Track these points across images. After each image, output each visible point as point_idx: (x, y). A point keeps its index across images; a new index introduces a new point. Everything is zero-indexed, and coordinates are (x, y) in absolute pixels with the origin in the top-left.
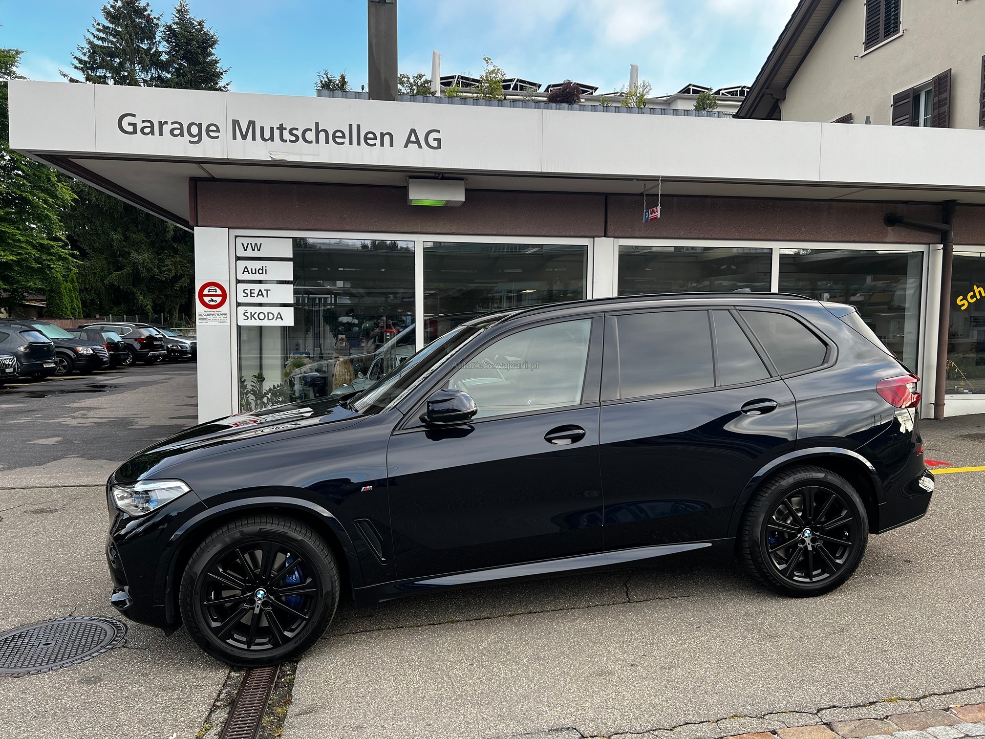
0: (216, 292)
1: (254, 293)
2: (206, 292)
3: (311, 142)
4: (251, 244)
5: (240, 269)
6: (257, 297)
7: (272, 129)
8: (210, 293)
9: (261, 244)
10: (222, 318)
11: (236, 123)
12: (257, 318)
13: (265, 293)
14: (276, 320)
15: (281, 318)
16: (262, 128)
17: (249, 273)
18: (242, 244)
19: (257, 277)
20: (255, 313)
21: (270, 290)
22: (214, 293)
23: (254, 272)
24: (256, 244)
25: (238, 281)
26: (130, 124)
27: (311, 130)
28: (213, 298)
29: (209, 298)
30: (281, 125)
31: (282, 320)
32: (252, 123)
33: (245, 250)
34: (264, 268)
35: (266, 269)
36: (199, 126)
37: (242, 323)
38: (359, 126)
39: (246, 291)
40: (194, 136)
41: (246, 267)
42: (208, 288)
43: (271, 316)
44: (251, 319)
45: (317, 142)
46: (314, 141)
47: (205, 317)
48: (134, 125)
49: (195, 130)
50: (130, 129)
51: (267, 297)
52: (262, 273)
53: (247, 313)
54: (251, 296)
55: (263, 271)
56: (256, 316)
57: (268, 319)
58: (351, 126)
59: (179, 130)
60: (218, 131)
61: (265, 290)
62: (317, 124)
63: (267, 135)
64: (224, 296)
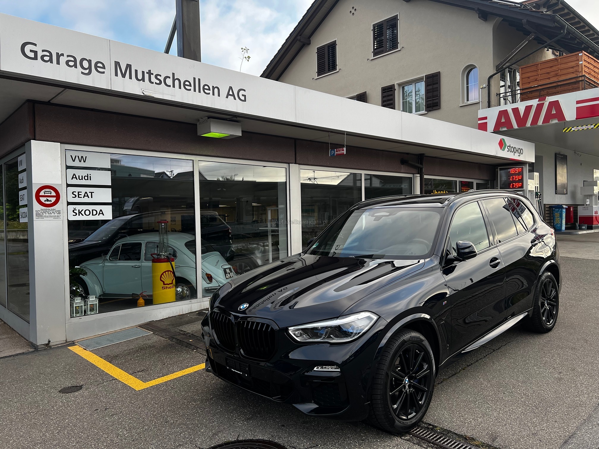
0: (51, 193)
1: (81, 195)
2: (42, 193)
3: (170, 86)
4: (78, 156)
5: (70, 176)
6: (84, 197)
7: (143, 72)
8: (46, 194)
9: (86, 157)
10: (56, 215)
11: (117, 64)
12: (84, 214)
13: (90, 195)
14: (99, 215)
15: (103, 214)
16: (136, 71)
17: (77, 179)
18: (71, 156)
19: (83, 182)
20: (82, 210)
21: (93, 192)
22: (50, 195)
23: (81, 178)
24: (82, 157)
25: (68, 185)
26: (31, 51)
27: (169, 77)
28: (48, 198)
29: (45, 199)
30: (150, 71)
31: (103, 215)
32: (129, 66)
33: (74, 161)
34: (89, 176)
35: (90, 177)
36: (90, 62)
37: (72, 218)
38: (199, 80)
39: (74, 193)
40: (85, 69)
41: (74, 174)
42: (44, 190)
43: (95, 213)
44: (79, 215)
45: (174, 86)
46: (172, 86)
47: (41, 214)
48: (36, 53)
49: (86, 64)
50: (32, 55)
51: (92, 197)
52: (88, 179)
53: (76, 210)
54: (79, 197)
55: (88, 177)
56: (83, 212)
57: (93, 215)
58: (194, 79)
59: (72, 62)
60: (104, 67)
61: (90, 192)
62: (173, 74)
63: (140, 77)
64: (58, 197)
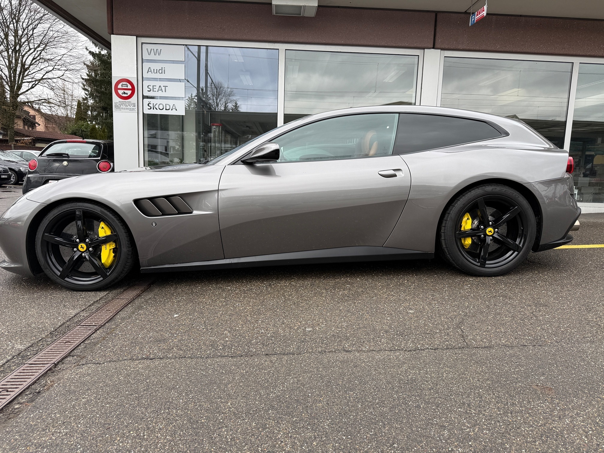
0: (127, 86)
1: (155, 88)
2: (120, 86)
4: (153, 49)
5: (146, 69)
6: (158, 91)
8: (123, 87)
9: (161, 50)
10: (132, 107)
12: (157, 108)
13: (163, 89)
14: (172, 110)
17: (152, 73)
18: (147, 49)
19: (158, 76)
20: (156, 104)
21: (167, 86)
22: (126, 87)
23: (155, 72)
24: (157, 50)
25: (144, 79)
28: (125, 91)
29: (122, 91)
31: (176, 110)
33: (149, 54)
37: (147, 112)
39: (149, 87)
41: (150, 68)
42: (121, 83)
43: (168, 107)
44: (153, 109)
47: (119, 106)
51: (165, 91)
53: (151, 104)
54: (153, 91)
55: (162, 71)
57: (166, 109)
61: (163, 86)
64: (133, 90)
